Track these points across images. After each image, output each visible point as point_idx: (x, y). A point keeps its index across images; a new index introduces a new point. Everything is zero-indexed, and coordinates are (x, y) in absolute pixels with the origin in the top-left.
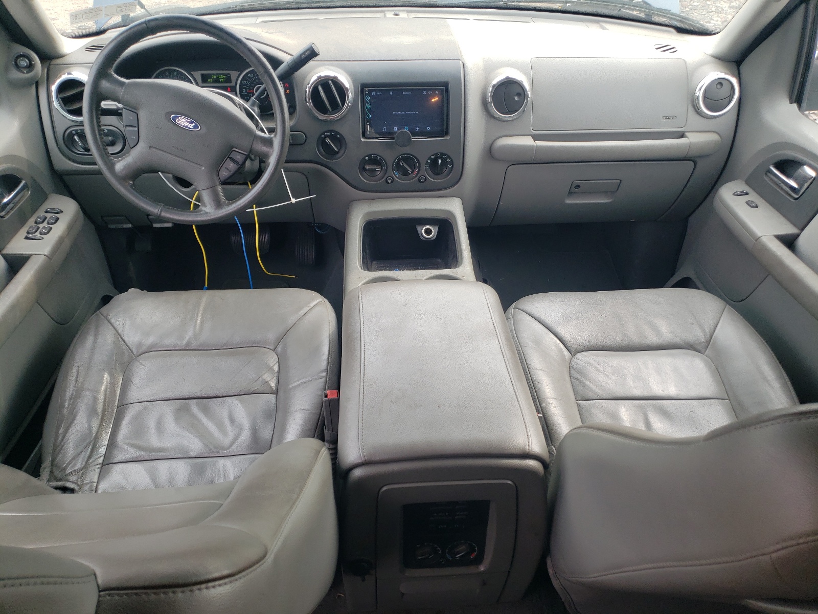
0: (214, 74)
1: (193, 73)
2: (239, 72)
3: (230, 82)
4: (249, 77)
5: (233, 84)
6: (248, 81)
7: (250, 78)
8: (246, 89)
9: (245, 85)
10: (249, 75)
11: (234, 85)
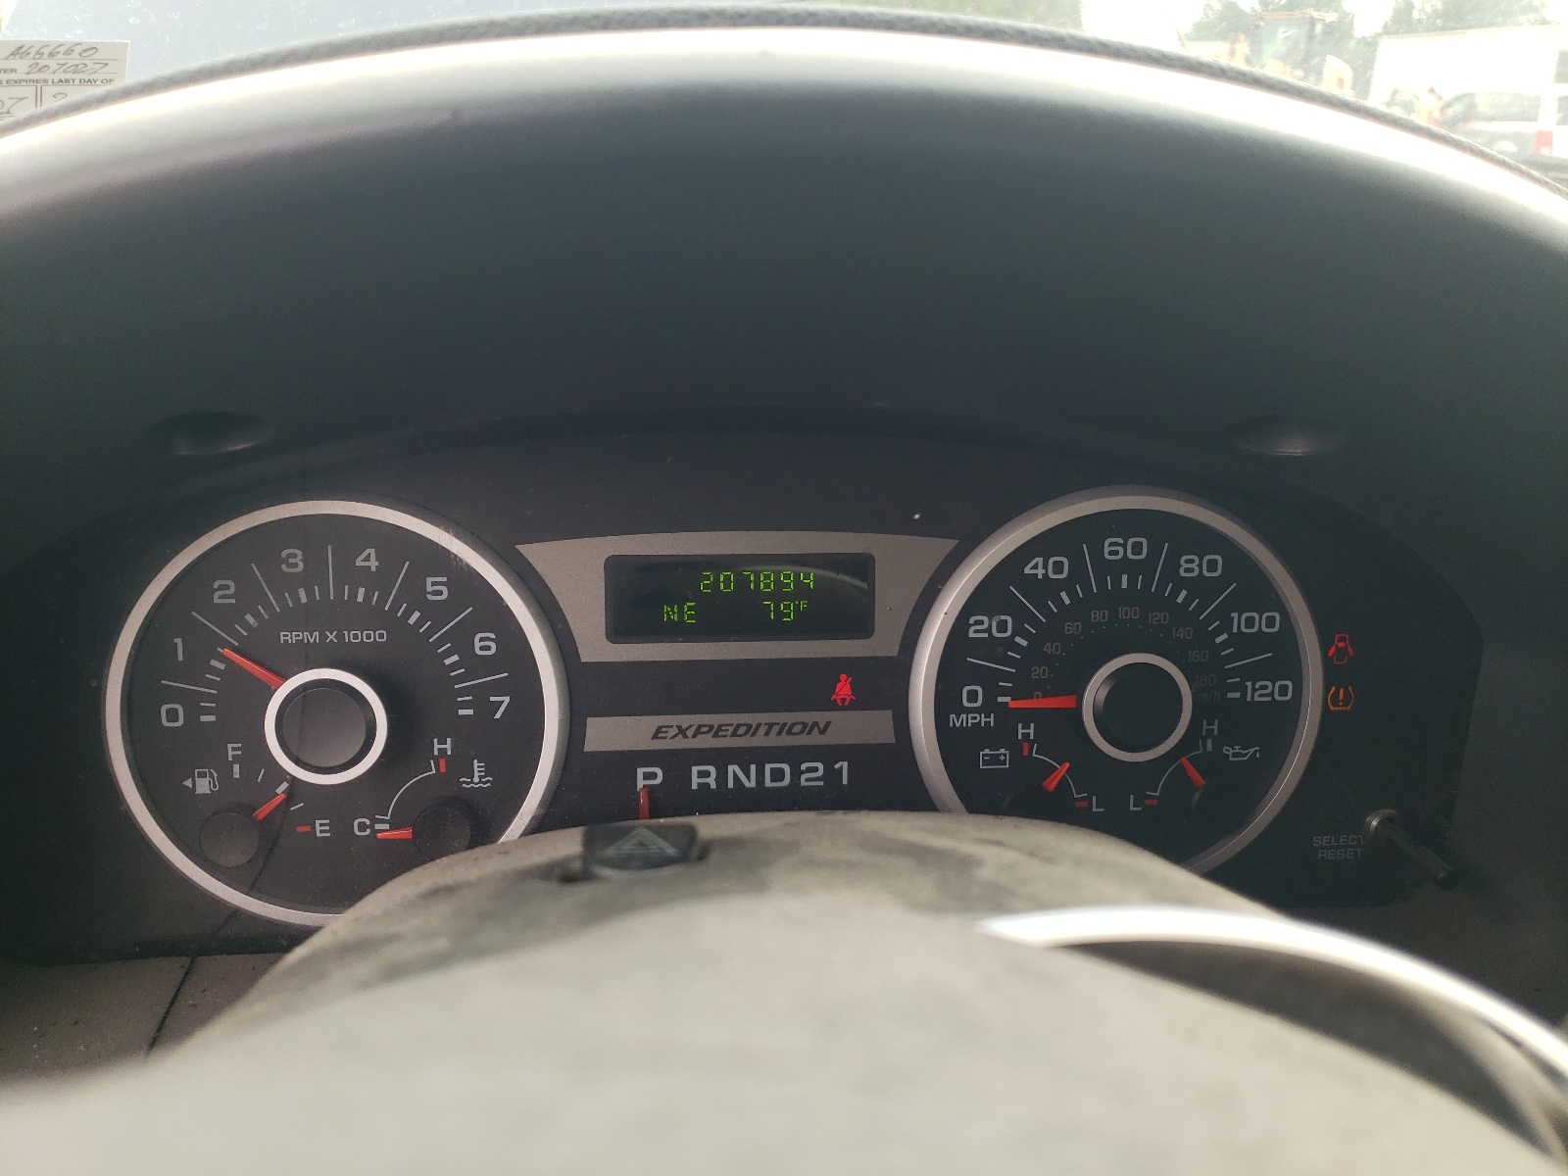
0: (717, 563)
1: (535, 553)
2: (952, 543)
3: (862, 626)
4: (1032, 586)
5: (882, 643)
6: (1021, 616)
7: (1040, 590)
8: (989, 680)
9: (990, 647)
10: (1036, 568)
11: (894, 652)
